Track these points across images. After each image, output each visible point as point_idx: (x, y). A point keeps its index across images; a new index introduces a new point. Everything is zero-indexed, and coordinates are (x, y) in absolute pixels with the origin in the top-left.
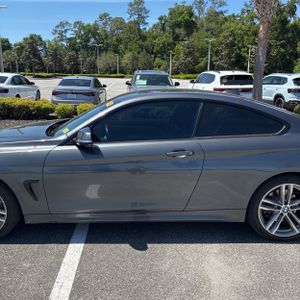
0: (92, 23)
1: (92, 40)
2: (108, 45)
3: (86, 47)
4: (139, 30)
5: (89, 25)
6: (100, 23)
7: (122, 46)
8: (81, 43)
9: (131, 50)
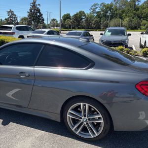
0: (109, 3)
1: (109, 12)
2: (117, 14)
3: (106, 16)
4: (135, 5)
5: (108, 4)
6: (114, 3)
7: (124, 14)
8: (103, 14)
9: (129, 16)
